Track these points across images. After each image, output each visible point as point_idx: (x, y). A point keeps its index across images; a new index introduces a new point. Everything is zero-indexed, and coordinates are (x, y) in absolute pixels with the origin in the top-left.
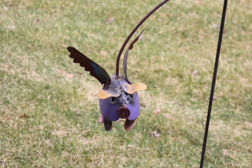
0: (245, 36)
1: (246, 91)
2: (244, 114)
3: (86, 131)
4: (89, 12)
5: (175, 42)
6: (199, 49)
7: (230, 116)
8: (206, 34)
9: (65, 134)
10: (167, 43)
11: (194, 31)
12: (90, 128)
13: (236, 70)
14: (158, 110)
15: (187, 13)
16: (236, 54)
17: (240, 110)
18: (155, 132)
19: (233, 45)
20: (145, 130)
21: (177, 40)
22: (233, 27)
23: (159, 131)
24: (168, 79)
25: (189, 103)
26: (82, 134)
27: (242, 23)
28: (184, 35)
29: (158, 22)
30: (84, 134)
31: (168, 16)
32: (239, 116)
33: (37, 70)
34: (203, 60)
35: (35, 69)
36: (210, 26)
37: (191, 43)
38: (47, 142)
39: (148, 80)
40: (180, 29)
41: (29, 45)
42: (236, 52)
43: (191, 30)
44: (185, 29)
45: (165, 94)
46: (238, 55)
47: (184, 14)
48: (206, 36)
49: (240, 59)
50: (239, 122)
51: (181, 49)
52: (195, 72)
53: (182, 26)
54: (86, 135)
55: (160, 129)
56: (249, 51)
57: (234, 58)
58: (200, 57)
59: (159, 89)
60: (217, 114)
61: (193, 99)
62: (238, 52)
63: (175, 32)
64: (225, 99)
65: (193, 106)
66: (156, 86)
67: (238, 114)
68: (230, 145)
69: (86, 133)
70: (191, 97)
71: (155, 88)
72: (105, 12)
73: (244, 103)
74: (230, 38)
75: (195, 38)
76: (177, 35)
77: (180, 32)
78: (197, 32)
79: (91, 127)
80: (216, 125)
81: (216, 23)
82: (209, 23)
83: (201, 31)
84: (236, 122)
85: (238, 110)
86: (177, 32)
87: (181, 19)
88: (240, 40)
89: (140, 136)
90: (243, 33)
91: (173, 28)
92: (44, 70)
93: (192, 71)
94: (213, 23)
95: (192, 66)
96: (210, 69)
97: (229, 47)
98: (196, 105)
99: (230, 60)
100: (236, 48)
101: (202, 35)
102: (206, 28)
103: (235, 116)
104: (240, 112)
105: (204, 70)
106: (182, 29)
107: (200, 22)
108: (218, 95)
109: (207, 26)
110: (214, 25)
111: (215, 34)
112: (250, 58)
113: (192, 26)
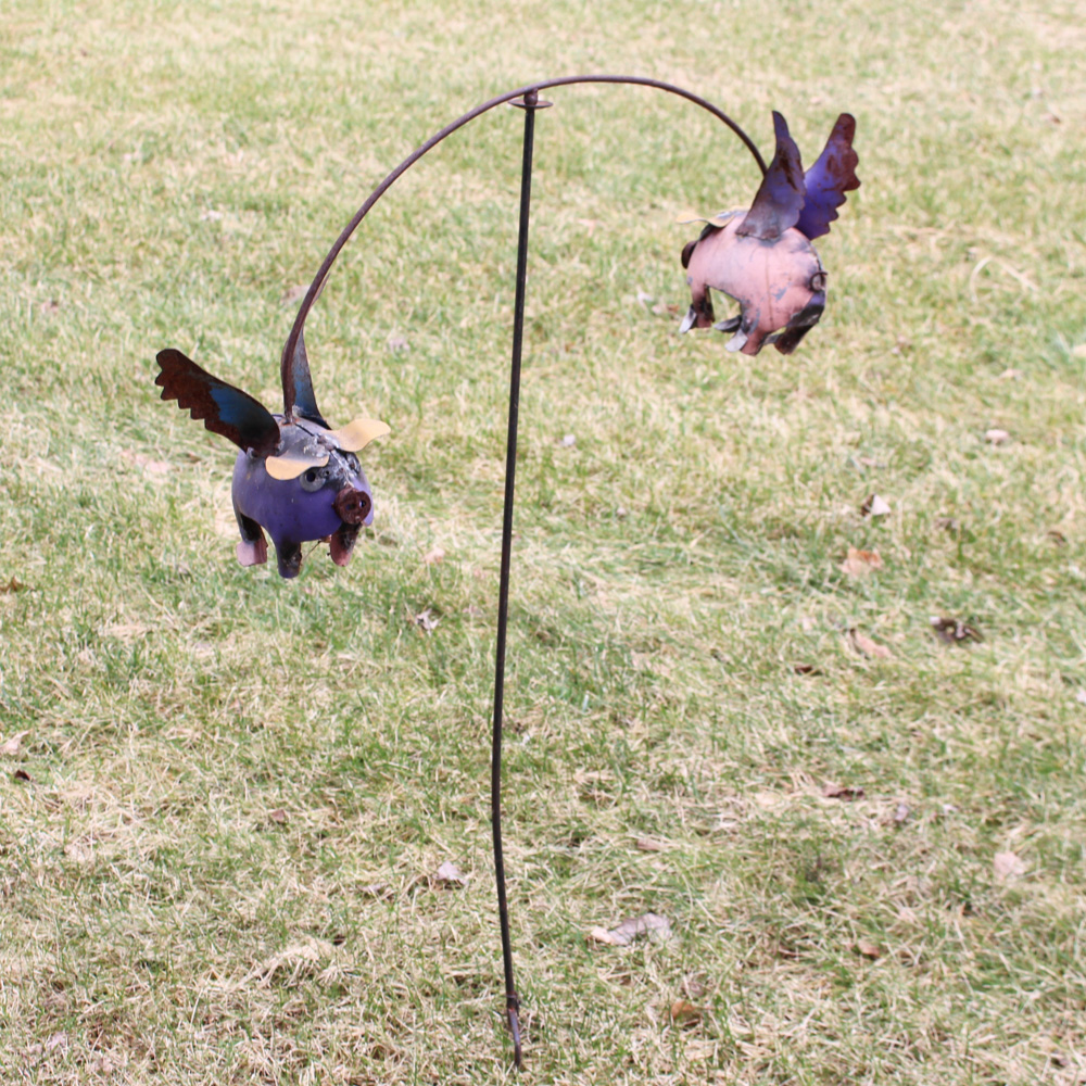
1: (724, 488)
2: (709, 555)
3: (207, 623)
4: (227, 271)
6: (587, 370)
7: (667, 563)
8: (613, 325)
9: (142, 633)
10: (483, 356)
11: (573, 315)
12: (219, 614)
13: (700, 428)
14: (439, 552)
15: (552, 260)
16: (706, 380)
17: (702, 544)
18: (425, 615)
19: (695, 354)
20: (391, 611)
23: (436, 612)
24: (478, 463)
25: (538, 531)
26: (196, 631)
28: (542, 329)
29: (456, 292)
30: (201, 631)
31: (491, 272)
32: (696, 560)
33: (51, 453)
34: (598, 402)
35: (45, 452)
36: (627, 299)
37: (562, 354)
38: (85, 654)
39: (411, 468)
40: (529, 312)
41: (25, 380)
42: (705, 375)
43: (562, 312)
44: (543, 309)
45: (466, 509)
46: (709, 386)
48: (613, 332)
49: (719, 394)
50: (695, 578)
52: (569, 439)
54: (206, 632)
55: (442, 604)
57: (697, 394)
58: (589, 395)
59: (446, 495)
60: (628, 558)
61: (553, 520)
62: (714, 373)
64: (656, 514)
65: (551, 539)
66: (437, 485)
67: (694, 556)
68: (657, 640)
69: (207, 629)
70: (549, 512)
71: (436, 491)
72: (281, 269)
73: (716, 522)
75: (577, 339)
78: (583, 319)
79: (223, 609)
81: (646, 291)
82: (625, 288)
83: (595, 316)
84: (685, 578)
85: (693, 543)
89: (378, 628)
91: (505, 308)
92: (76, 454)
93: (559, 436)
94: (639, 288)
95: (559, 423)
96: (616, 430)
97: (683, 360)
98: (563, 535)
99: (685, 399)
100: (706, 363)
101: (599, 328)
102: (612, 305)
103: (684, 561)
104: (699, 551)
105: (598, 432)
106: (536, 310)
107: (594, 287)
108: (635, 502)
109: (618, 299)
110: (642, 296)
111: (644, 324)
112: (749, 394)
113: (567, 302)
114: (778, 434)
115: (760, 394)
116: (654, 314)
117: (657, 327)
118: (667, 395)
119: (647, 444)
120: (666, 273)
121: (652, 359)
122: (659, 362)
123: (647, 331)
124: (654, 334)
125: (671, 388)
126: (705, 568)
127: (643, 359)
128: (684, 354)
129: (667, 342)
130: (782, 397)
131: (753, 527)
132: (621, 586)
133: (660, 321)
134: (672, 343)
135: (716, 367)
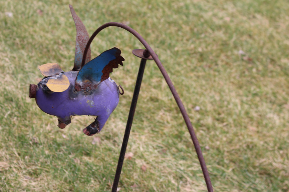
0: (271, 72)
1: (248, 146)
2: (235, 177)
3: (34, 168)
5: (189, 64)
6: (213, 79)
7: (218, 176)
8: (228, 61)
9: (7, 167)
10: (179, 64)
11: (214, 54)
12: (40, 165)
13: (247, 113)
14: (131, 154)
15: (213, 30)
16: (254, 92)
17: (233, 170)
19: (253, 81)
20: (104, 179)
21: (191, 62)
22: (261, 57)
23: (121, 184)
24: (161, 113)
25: (174, 149)
26: (28, 170)
27: (273, 55)
28: (202, 57)
29: (178, 35)
30: (30, 170)
31: (192, 30)
32: (229, 177)
34: (213, 93)
36: (235, 52)
37: (207, 69)
40: (200, 50)
42: (254, 90)
43: (211, 52)
44: (205, 50)
45: (151, 132)
46: (256, 95)
47: (209, 30)
48: (227, 63)
49: (258, 99)
50: (226, 187)
51: (192, 75)
52: (198, 108)
53: (203, 45)
54: (32, 171)
55: (124, 181)
56: (270, 91)
57: (250, 97)
58: (211, 89)
59: (146, 124)
61: (180, 146)
62: (258, 90)
63: (193, 52)
64: (220, 152)
65: (177, 154)
66: (144, 119)
67: (229, 176)
69: (33, 170)
70: (180, 142)
71: (143, 121)
73: (241, 161)
74: (254, 70)
75: (214, 64)
76: (194, 55)
77: (199, 52)
78: (218, 56)
79: (42, 163)
80: (197, 186)
81: (243, 50)
82: (235, 47)
83: (223, 57)
84: (223, 186)
85: (230, 170)
86: (195, 53)
87: (206, 36)
88: (263, 75)
90: (271, 67)
91: (192, 46)
93: (194, 106)
94: (240, 48)
95: (197, 100)
96: (216, 108)
97: (248, 81)
98: (182, 154)
99: (245, 99)
100: (256, 85)
101: (222, 61)
102: (229, 53)
103: (225, 177)
104: (232, 174)
105: (209, 107)
106: (203, 49)
107: (225, 44)
108: (213, 144)
109: (231, 51)
110: (241, 52)
111: (238, 63)
112: (268, 101)
113: (215, 48)
114: (275, 123)
115: (272, 103)
116: (243, 60)
117: (243, 65)
118: (239, 95)
119: (226, 117)
120: (251, 44)
121: (237, 78)
122: (240, 79)
123: (239, 66)
124: (241, 68)
125: (241, 92)
126: (231, 182)
127: (234, 78)
128: (249, 79)
129: (244, 72)
130: (280, 105)
131: (254, 167)
132: (197, 184)
133: (244, 63)
134: (247, 73)
135: (259, 87)
